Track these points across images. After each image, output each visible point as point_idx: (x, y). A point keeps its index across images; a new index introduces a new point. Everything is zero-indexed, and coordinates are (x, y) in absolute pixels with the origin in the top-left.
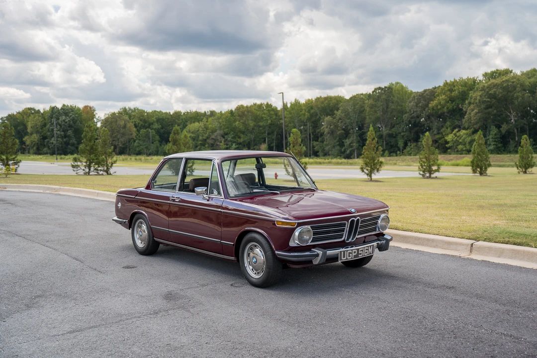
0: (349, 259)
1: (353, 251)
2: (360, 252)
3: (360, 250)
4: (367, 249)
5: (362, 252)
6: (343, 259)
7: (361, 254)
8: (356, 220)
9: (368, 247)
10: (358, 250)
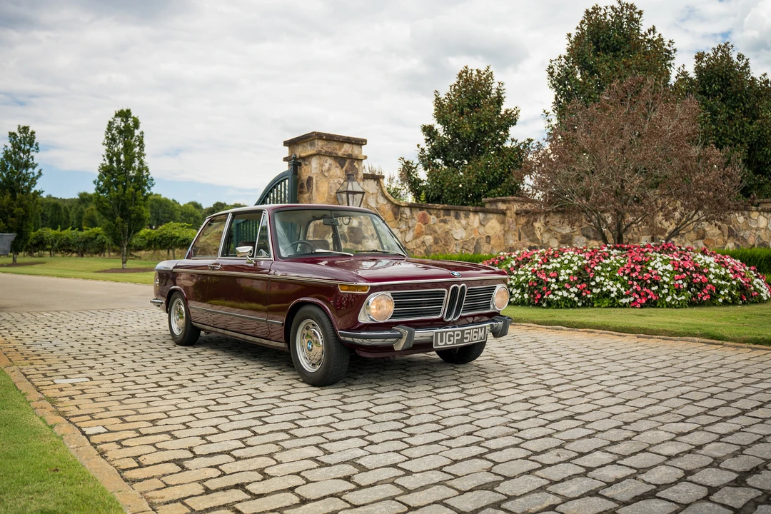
0: (450, 344)
1: (456, 333)
2: (465, 336)
4: (476, 332)
5: (468, 335)
6: (439, 343)
7: (467, 338)
8: (460, 287)
9: (478, 328)
10: (463, 332)
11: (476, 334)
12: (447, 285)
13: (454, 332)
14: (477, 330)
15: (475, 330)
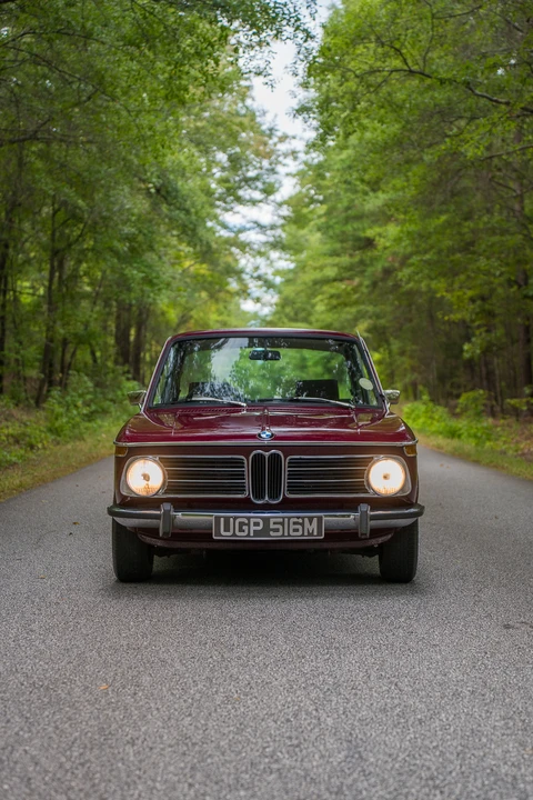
0: (241, 535)
1: (252, 521)
2: (272, 526)
3: (272, 521)
4: (294, 523)
5: (280, 527)
6: (223, 533)
7: (277, 530)
8: (267, 454)
9: (303, 518)
10: (266, 521)
11: (300, 527)
12: (246, 450)
13: (249, 518)
14: (300, 521)
15: (296, 520)
